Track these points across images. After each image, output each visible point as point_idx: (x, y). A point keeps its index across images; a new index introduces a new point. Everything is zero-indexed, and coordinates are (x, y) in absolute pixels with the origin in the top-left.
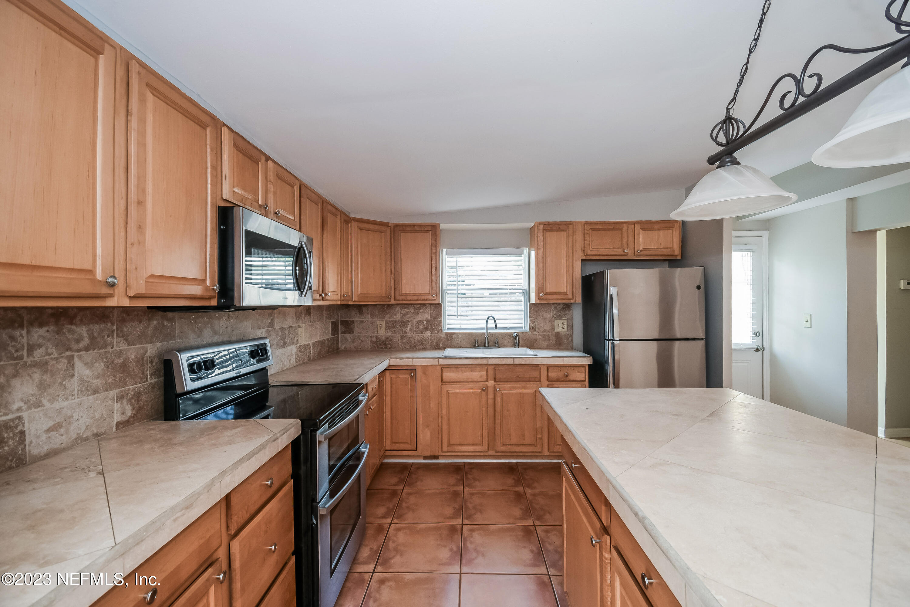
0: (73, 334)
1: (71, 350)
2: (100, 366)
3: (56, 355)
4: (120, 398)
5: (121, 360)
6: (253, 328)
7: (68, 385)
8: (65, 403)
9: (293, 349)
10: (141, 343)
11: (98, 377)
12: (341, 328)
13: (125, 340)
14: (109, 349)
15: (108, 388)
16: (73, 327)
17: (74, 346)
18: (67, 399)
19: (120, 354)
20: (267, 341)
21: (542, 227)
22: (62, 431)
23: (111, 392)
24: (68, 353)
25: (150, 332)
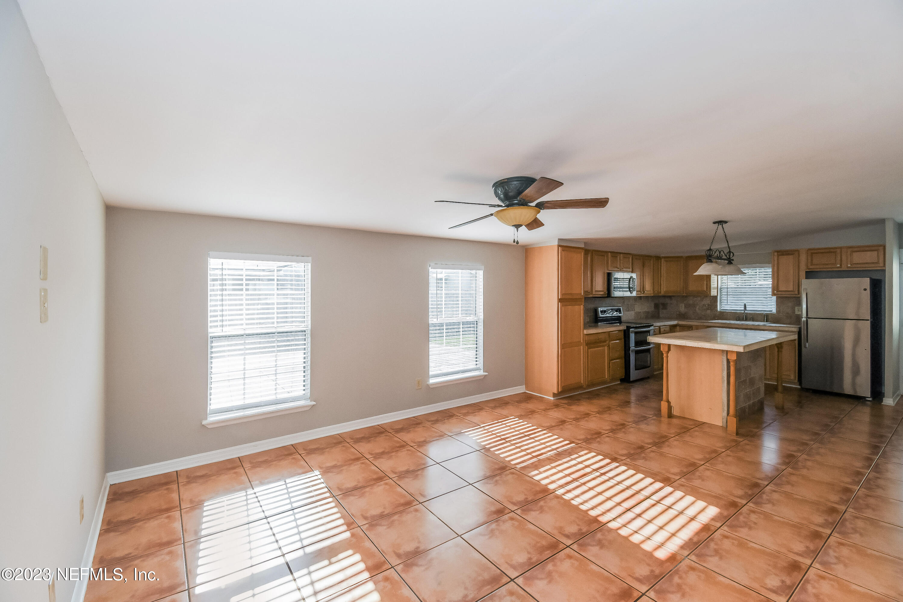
9: (633, 313)
10: (589, 306)
12: (661, 307)
20: (621, 308)
21: (776, 254)
25: (591, 303)
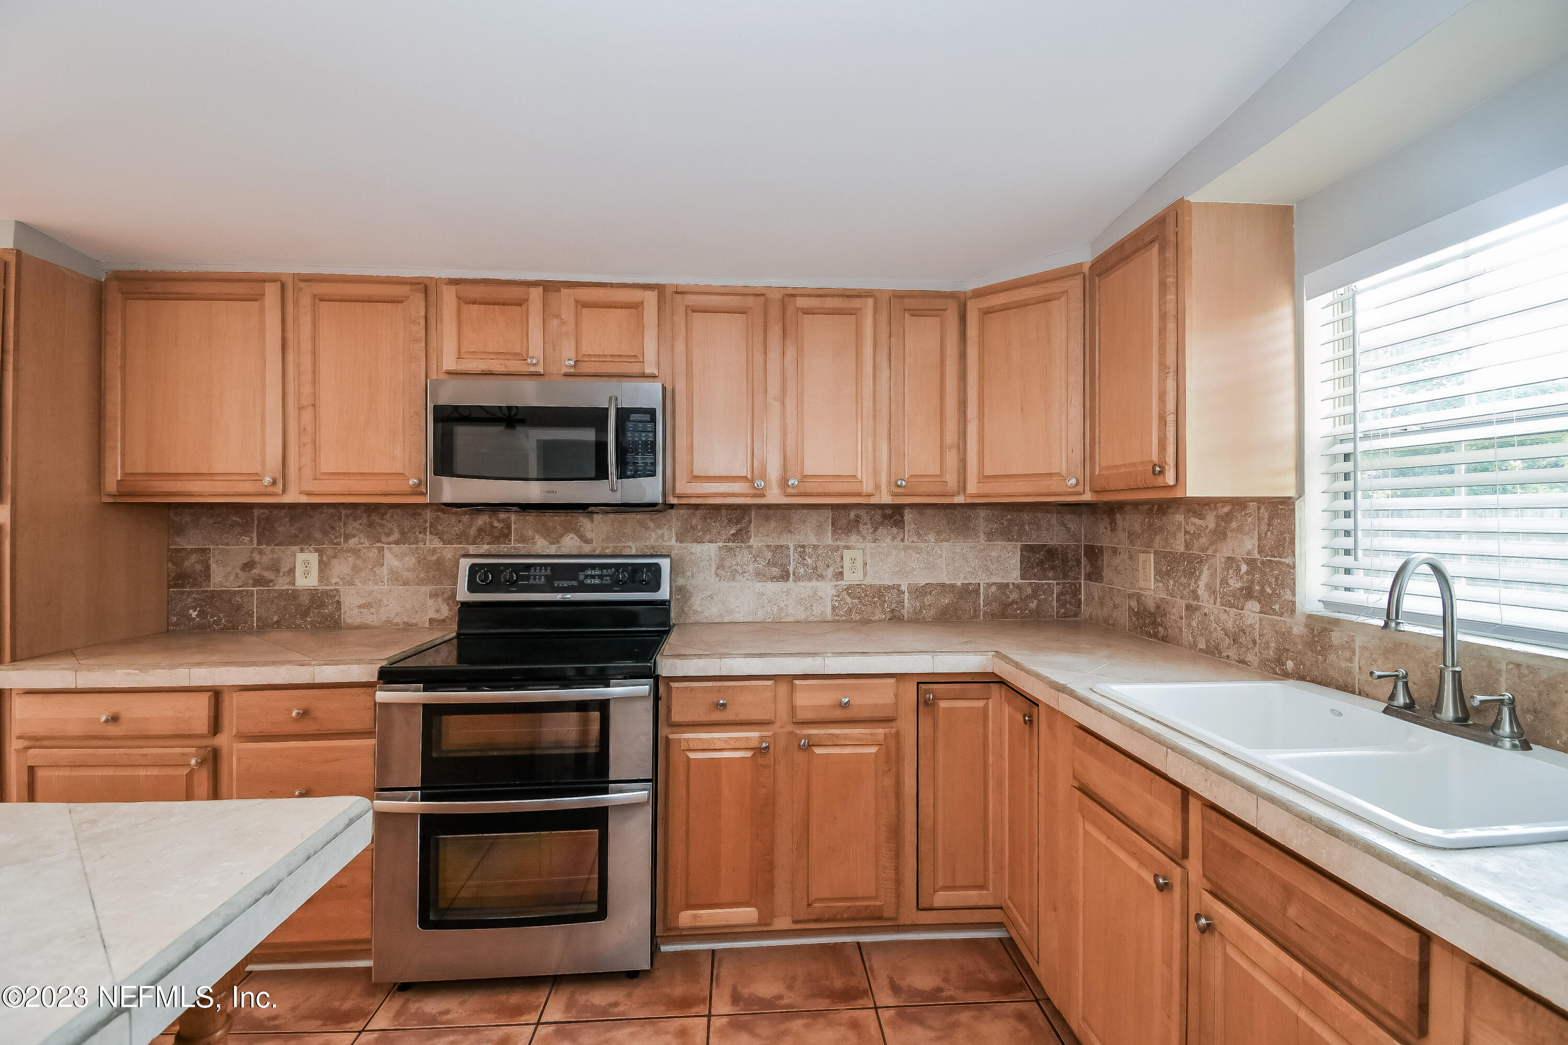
0: (383, 528)
1: (381, 542)
2: (411, 561)
3: (368, 545)
4: (433, 595)
5: (435, 557)
6: (680, 539)
7: (378, 572)
8: (376, 587)
9: (827, 589)
10: (461, 543)
11: (408, 570)
13: (440, 538)
14: (421, 545)
15: (421, 582)
16: (384, 522)
17: (384, 539)
18: (377, 584)
19: (434, 551)
22: (372, 610)
23: (424, 588)
24: (379, 545)
25: (473, 532)
